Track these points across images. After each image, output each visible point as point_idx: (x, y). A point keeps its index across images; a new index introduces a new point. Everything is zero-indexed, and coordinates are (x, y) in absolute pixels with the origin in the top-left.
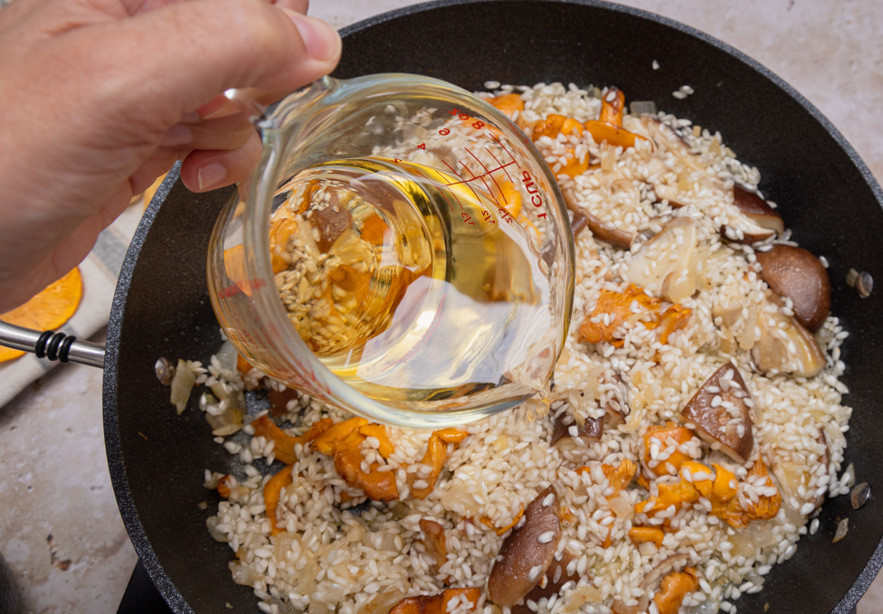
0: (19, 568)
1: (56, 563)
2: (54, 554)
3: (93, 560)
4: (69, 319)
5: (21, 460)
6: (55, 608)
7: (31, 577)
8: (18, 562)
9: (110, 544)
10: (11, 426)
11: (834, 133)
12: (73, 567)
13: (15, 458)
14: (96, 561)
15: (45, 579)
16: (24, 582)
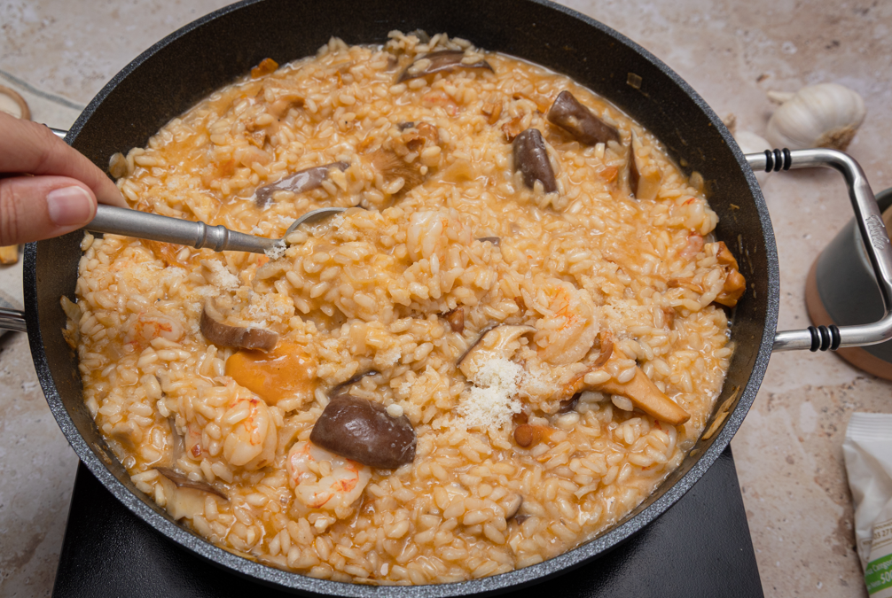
3: (7, 571)
9: (20, 554)
11: (647, 55)
14: (11, 571)
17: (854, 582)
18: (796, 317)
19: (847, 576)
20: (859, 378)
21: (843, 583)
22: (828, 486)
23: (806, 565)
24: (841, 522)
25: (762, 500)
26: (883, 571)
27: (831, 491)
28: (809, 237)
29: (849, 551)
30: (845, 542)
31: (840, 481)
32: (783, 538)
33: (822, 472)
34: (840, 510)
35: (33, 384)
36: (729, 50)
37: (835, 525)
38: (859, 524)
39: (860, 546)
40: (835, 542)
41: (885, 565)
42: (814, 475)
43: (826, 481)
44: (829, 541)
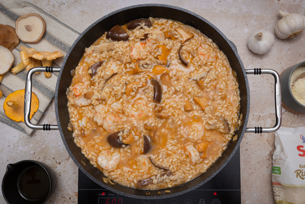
0: (50, 165)
1: (57, 163)
2: (56, 161)
4: (38, 108)
5: (40, 142)
6: (61, 172)
7: (53, 167)
8: (49, 164)
9: (67, 158)
10: (35, 135)
12: (61, 164)
13: (39, 142)
14: (66, 161)
15: (57, 167)
16: (52, 168)
17: (270, 167)
18: (272, 92)
19: (269, 166)
20: (285, 111)
21: (267, 167)
22: (269, 142)
23: (259, 163)
24: (271, 152)
25: (251, 146)
26: (275, 170)
27: (270, 144)
28: (282, 64)
29: (271, 159)
30: (271, 157)
31: (273, 141)
32: (255, 156)
33: (269, 139)
34: (271, 149)
37: (269, 153)
38: (274, 155)
39: (273, 160)
40: (268, 157)
41: (276, 169)
42: (266, 139)
43: (269, 141)
44: (266, 157)
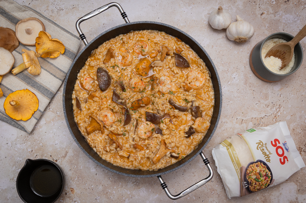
2: (53, 159)
4: (38, 108)
10: (33, 134)
12: (58, 161)
13: (37, 140)
14: (62, 159)
35: (59, 112)
36: (255, 2)
